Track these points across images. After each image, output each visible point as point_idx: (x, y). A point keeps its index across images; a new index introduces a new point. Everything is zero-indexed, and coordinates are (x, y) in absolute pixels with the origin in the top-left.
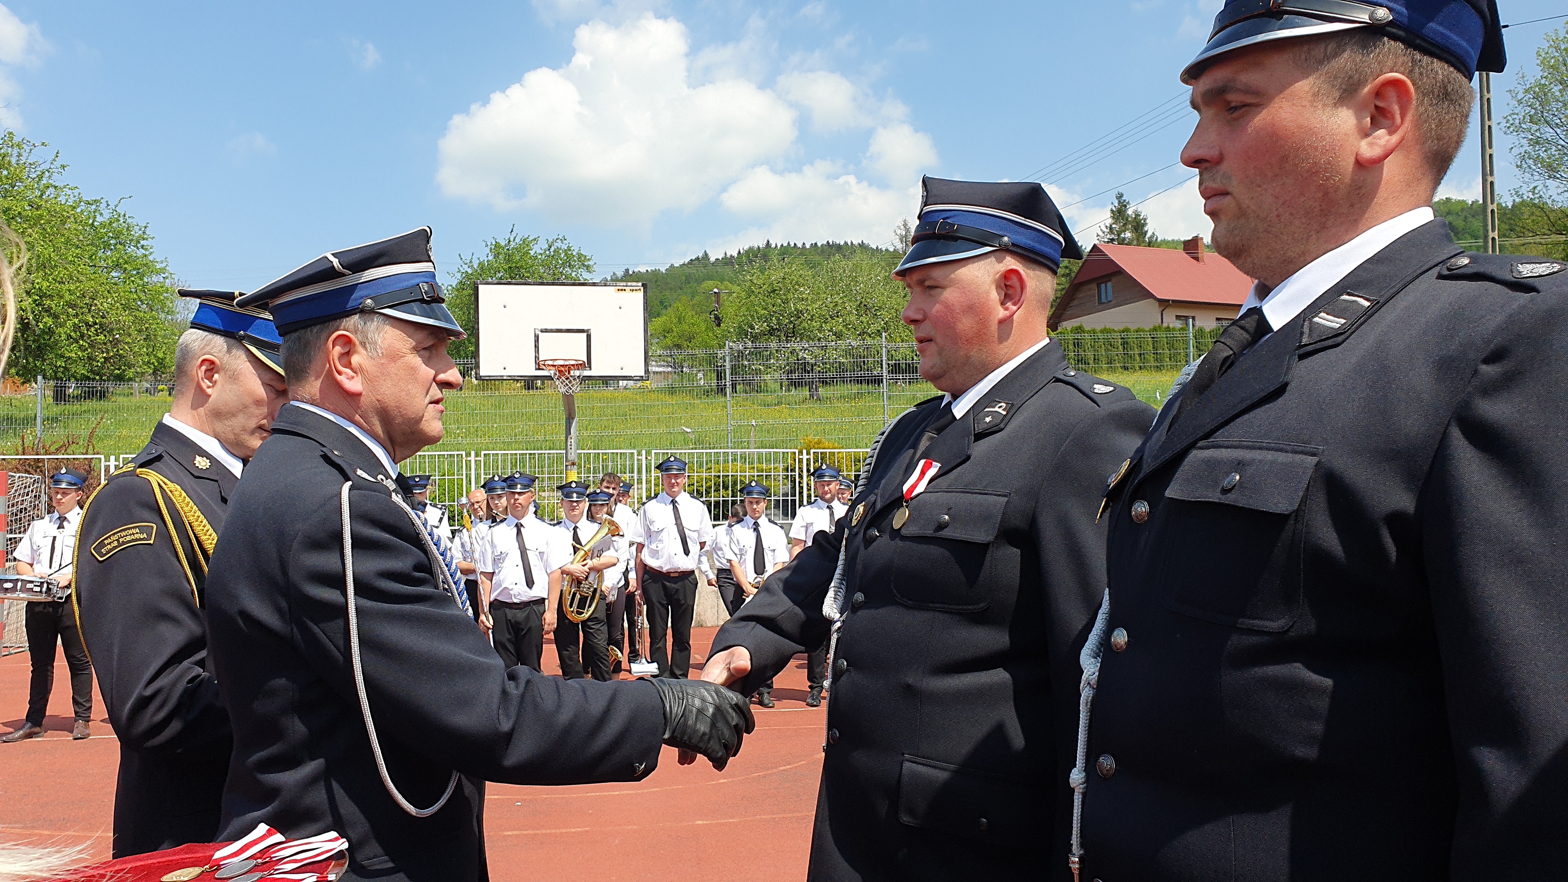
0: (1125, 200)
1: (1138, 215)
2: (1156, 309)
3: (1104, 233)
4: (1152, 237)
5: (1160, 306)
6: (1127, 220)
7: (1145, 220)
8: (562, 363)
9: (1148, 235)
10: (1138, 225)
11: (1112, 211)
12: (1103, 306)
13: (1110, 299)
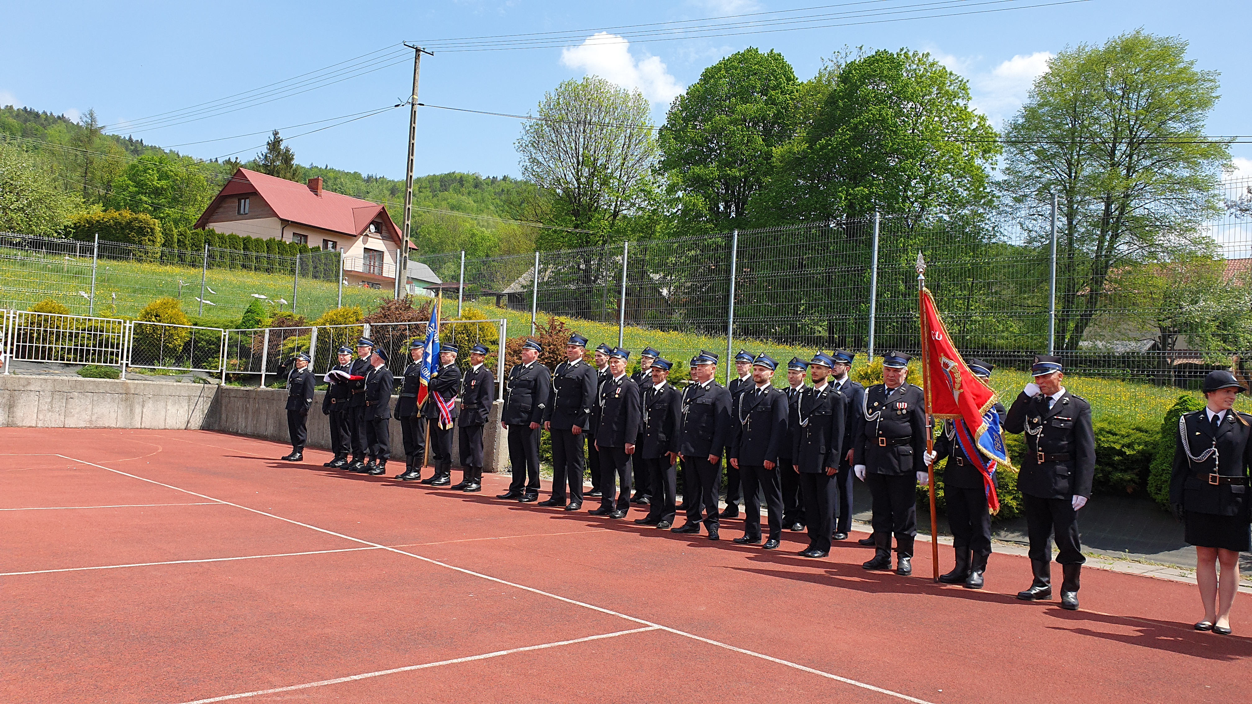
0: (279, 137)
1: (288, 150)
2: (279, 226)
5: (282, 224)
6: (279, 152)
7: (293, 155)
10: (287, 158)
11: (268, 142)
12: (240, 216)
13: (247, 212)
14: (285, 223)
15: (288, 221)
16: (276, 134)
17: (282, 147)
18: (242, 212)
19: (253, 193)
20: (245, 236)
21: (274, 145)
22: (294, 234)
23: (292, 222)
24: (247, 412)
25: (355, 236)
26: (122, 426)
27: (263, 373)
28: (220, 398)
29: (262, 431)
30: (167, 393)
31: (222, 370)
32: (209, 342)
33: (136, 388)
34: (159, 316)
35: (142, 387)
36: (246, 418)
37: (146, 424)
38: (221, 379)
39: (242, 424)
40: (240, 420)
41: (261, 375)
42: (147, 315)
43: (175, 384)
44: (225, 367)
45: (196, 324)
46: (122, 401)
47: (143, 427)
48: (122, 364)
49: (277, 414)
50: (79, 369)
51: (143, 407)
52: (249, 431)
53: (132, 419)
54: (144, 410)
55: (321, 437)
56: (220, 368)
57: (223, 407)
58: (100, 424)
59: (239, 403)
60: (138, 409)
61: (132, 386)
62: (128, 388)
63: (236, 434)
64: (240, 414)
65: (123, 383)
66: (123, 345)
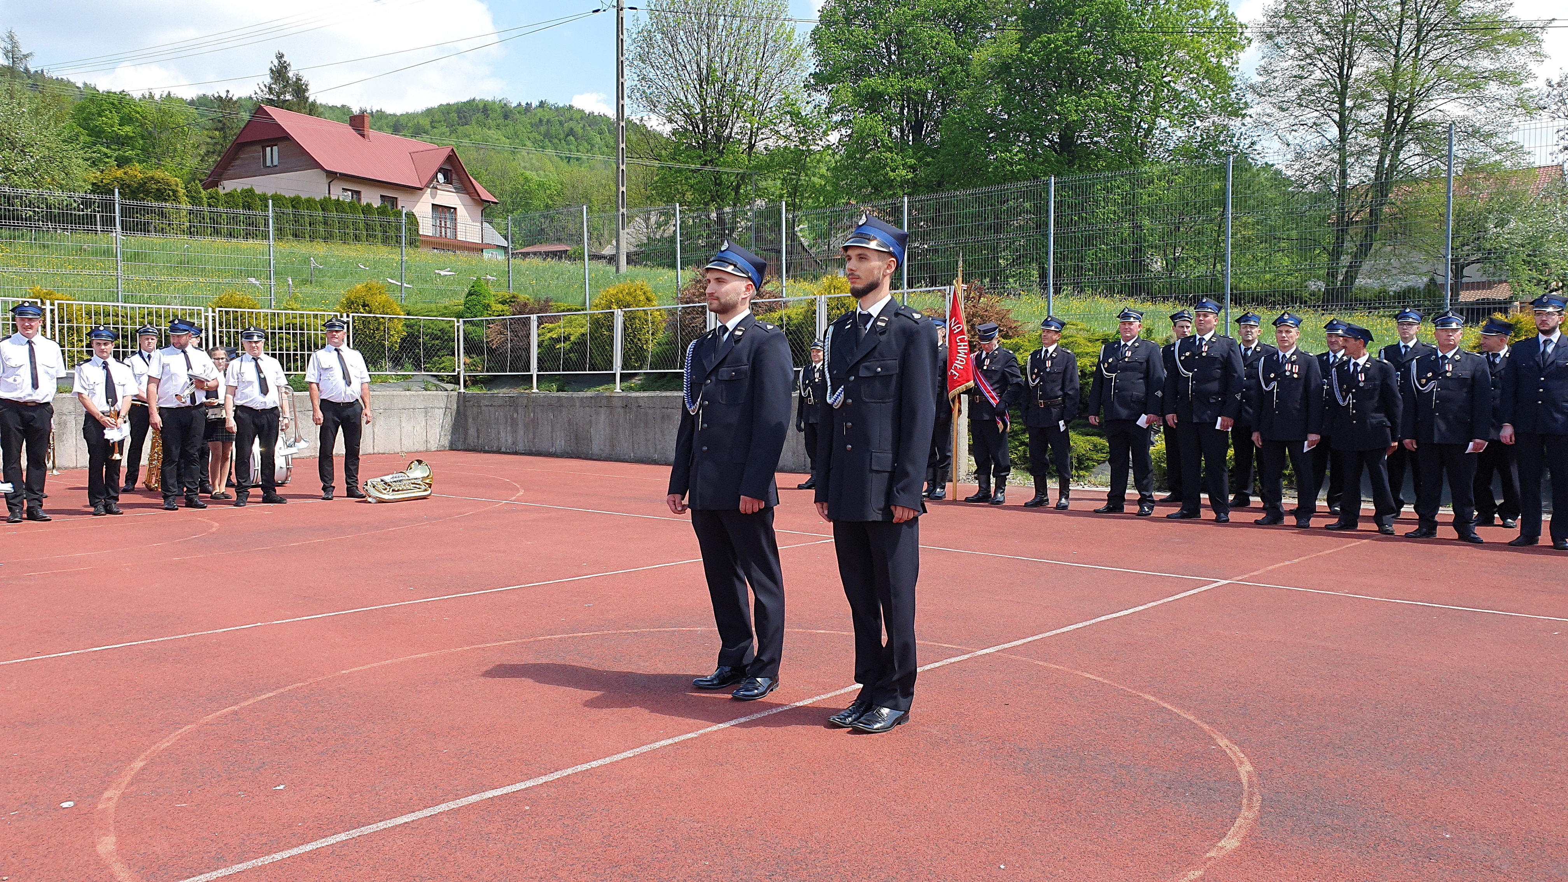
0: (285, 62)
1: (299, 79)
2: (324, 181)
3: (262, 91)
4: (314, 103)
5: (327, 177)
6: (287, 82)
7: (306, 85)
9: (310, 101)
10: (300, 89)
11: (271, 69)
12: (269, 170)
13: (276, 162)
14: (332, 176)
15: (336, 173)
16: (280, 56)
17: (290, 75)
18: (268, 163)
19: (282, 138)
21: (280, 72)
22: (343, 188)
23: (340, 174)
24: (514, 423)
25: (421, 189)
27: (534, 371)
28: (462, 408)
29: (545, 446)
30: (399, 406)
31: (459, 373)
32: (434, 337)
34: (368, 305)
36: (514, 432)
37: (380, 448)
38: (459, 384)
39: (506, 438)
40: (503, 434)
41: (532, 376)
43: (407, 393)
44: (462, 366)
45: (408, 314)
47: (375, 451)
49: (570, 424)
52: (520, 447)
55: (652, 450)
56: (457, 369)
57: (470, 420)
59: (500, 414)
63: (499, 452)
64: (502, 428)
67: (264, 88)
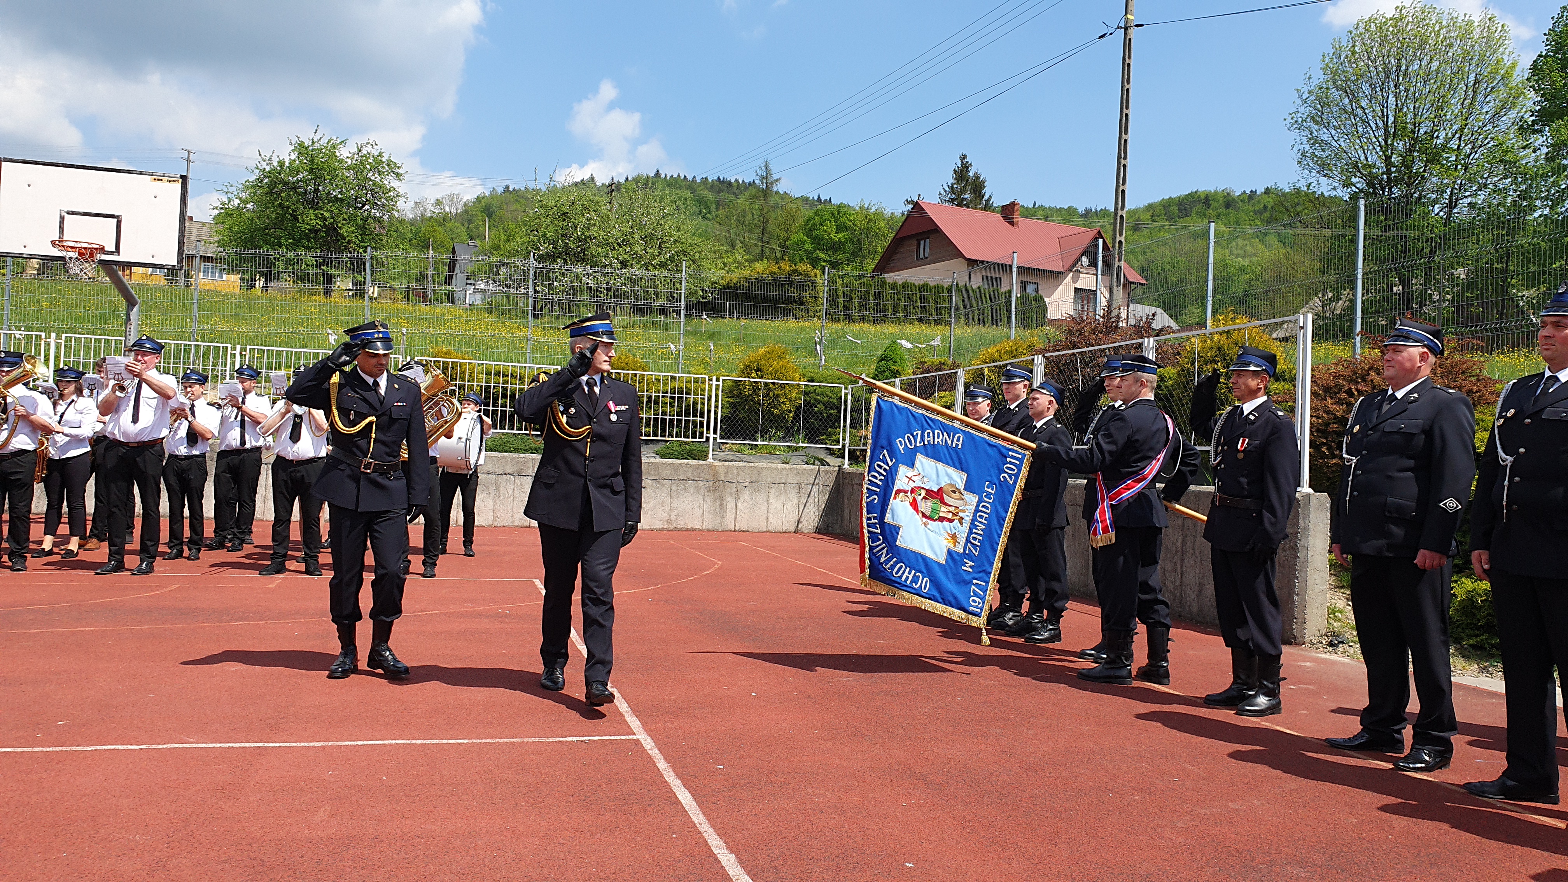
0: (967, 162)
1: (977, 177)
2: (963, 268)
3: (945, 191)
4: (989, 200)
5: (969, 265)
6: (968, 180)
7: (984, 182)
8: (85, 245)
9: (986, 198)
10: (978, 187)
11: (955, 170)
12: (920, 262)
13: (927, 255)
14: (974, 264)
15: (976, 261)
16: (963, 158)
17: (971, 174)
18: (921, 256)
19: (934, 231)
20: (921, 283)
21: (962, 172)
22: (984, 276)
23: (981, 261)
25: (1063, 273)
26: (710, 527)
28: (838, 488)
30: (769, 480)
31: (844, 445)
32: (827, 405)
33: (726, 473)
34: (761, 370)
35: (735, 471)
37: (742, 525)
38: (844, 458)
42: (746, 370)
44: (848, 440)
45: (811, 381)
46: (709, 491)
47: (737, 528)
48: (708, 439)
50: (658, 447)
51: (737, 499)
53: (722, 517)
54: (739, 505)
56: (842, 442)
57: (845, 499)
58: (681, 524)
60: (730, 503)
61: (721, 471)
62: (716, 473)
65: (710, 466)
66: (709, 412)
67: (948, 189)
